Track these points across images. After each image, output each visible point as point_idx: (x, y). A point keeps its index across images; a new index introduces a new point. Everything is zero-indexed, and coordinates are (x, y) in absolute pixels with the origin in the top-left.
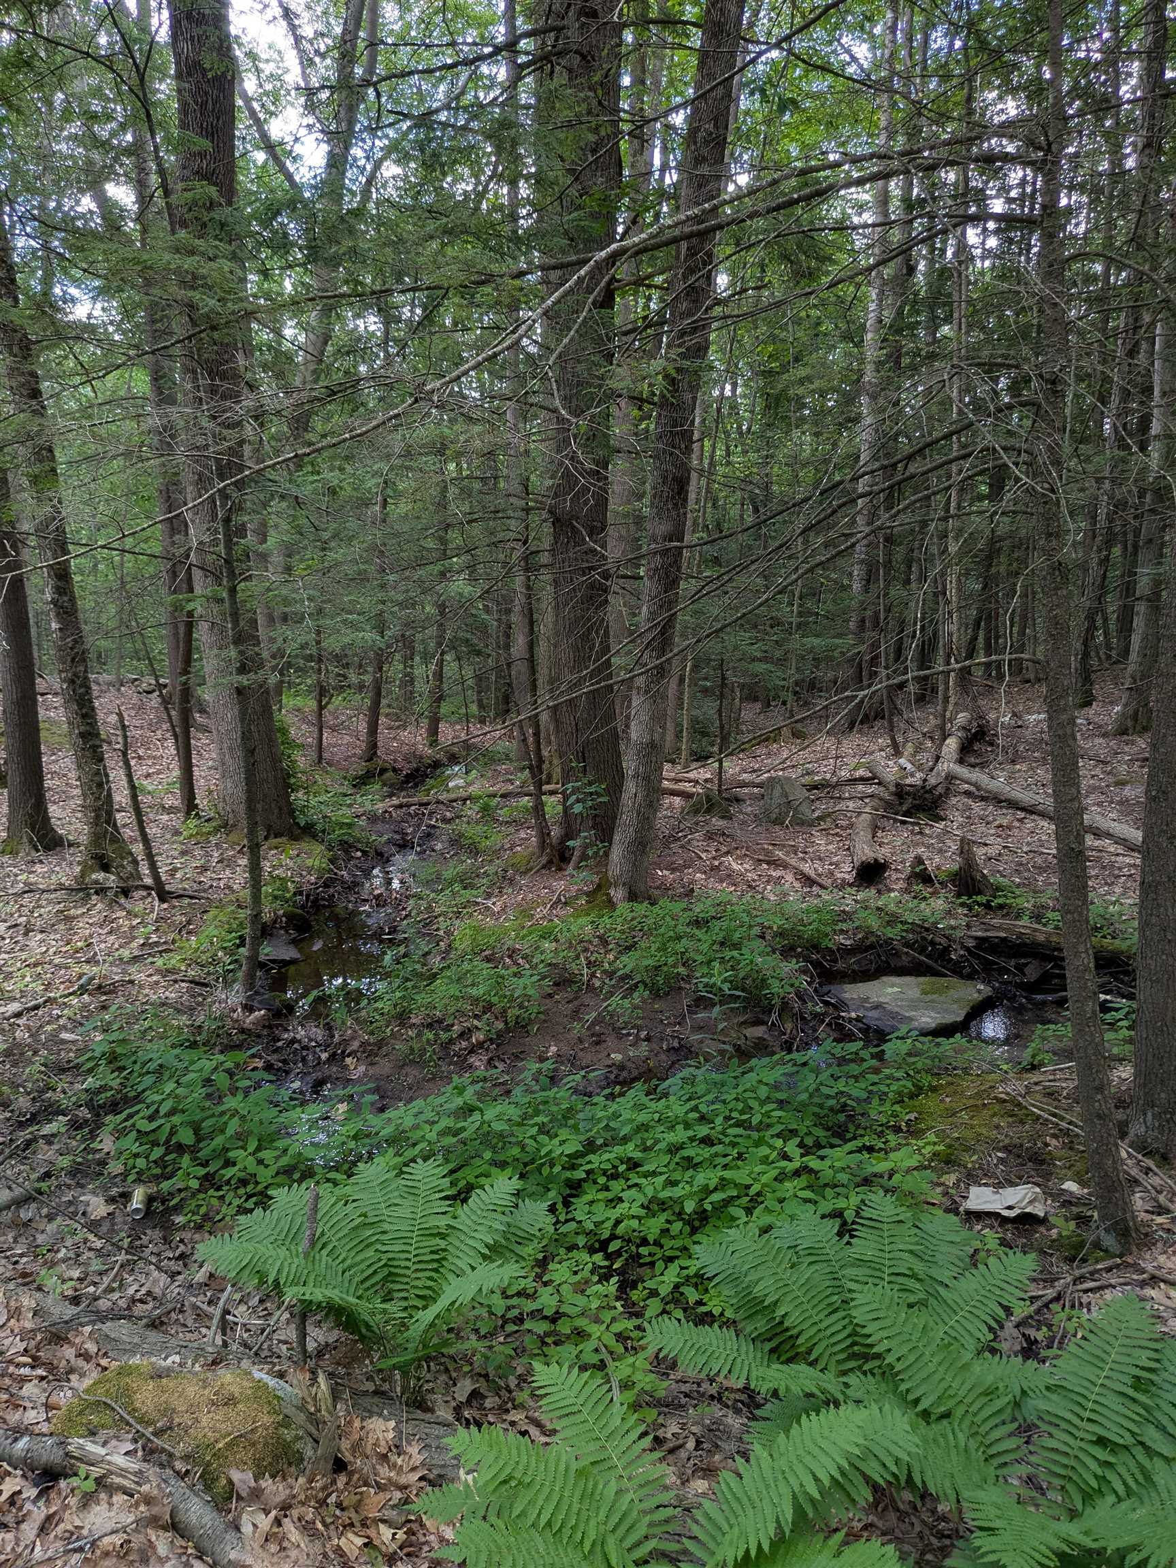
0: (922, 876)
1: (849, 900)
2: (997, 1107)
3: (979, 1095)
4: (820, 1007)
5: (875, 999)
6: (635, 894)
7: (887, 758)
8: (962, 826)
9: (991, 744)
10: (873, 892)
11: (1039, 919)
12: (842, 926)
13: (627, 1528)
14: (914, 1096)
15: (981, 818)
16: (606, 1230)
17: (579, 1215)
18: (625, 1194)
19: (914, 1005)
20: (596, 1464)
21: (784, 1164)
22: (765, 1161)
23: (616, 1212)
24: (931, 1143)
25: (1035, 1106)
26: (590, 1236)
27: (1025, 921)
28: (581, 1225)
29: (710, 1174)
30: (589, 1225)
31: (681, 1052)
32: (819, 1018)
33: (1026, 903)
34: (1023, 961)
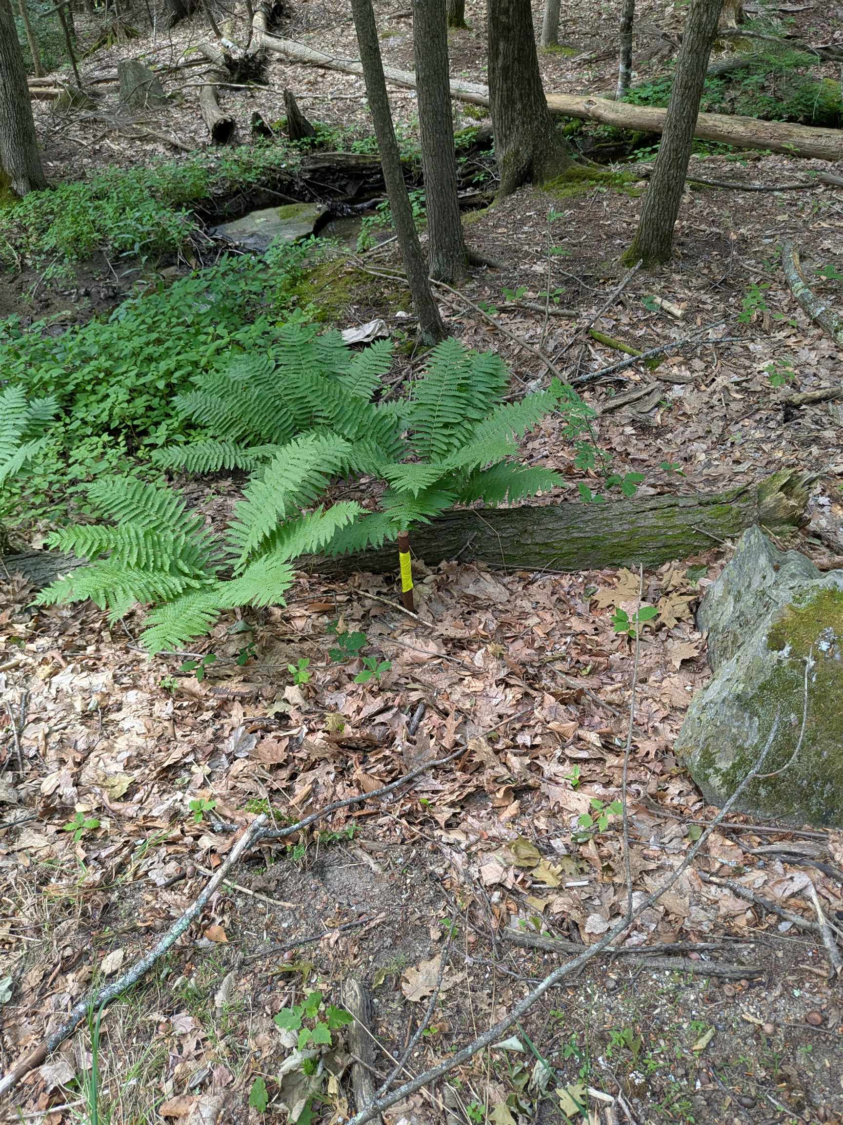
0: (261, 129)
1: (211, 159)
2: (348, 278)
3: (335, 273)
4: (212, 243)
5: (250, 230)
6: (36, 184)
7: (211, 40)
8: (281, 86)
9: (289, 17)
10: (229, 148)
11: (348, 148)
12: (213, 179)
13: (188, 554)
14: (293, 285)
15: (294, 78)
16: (104, 417)
17: (80, 415)
18: (110, 391)
19: (277, 228)
20: (155, 528)
21: (218, 342)
22: (205, 343)
23: (107, 404)
24: (311, 310)
25: (371, 270)
26: (95, 426)
27: (340, 151)
28: (84, 422)
29: (168, 361)
30: (90, 419)
31: (115, 298)
32: (214, 251)
33: (338, 139)
34: (343, 183)
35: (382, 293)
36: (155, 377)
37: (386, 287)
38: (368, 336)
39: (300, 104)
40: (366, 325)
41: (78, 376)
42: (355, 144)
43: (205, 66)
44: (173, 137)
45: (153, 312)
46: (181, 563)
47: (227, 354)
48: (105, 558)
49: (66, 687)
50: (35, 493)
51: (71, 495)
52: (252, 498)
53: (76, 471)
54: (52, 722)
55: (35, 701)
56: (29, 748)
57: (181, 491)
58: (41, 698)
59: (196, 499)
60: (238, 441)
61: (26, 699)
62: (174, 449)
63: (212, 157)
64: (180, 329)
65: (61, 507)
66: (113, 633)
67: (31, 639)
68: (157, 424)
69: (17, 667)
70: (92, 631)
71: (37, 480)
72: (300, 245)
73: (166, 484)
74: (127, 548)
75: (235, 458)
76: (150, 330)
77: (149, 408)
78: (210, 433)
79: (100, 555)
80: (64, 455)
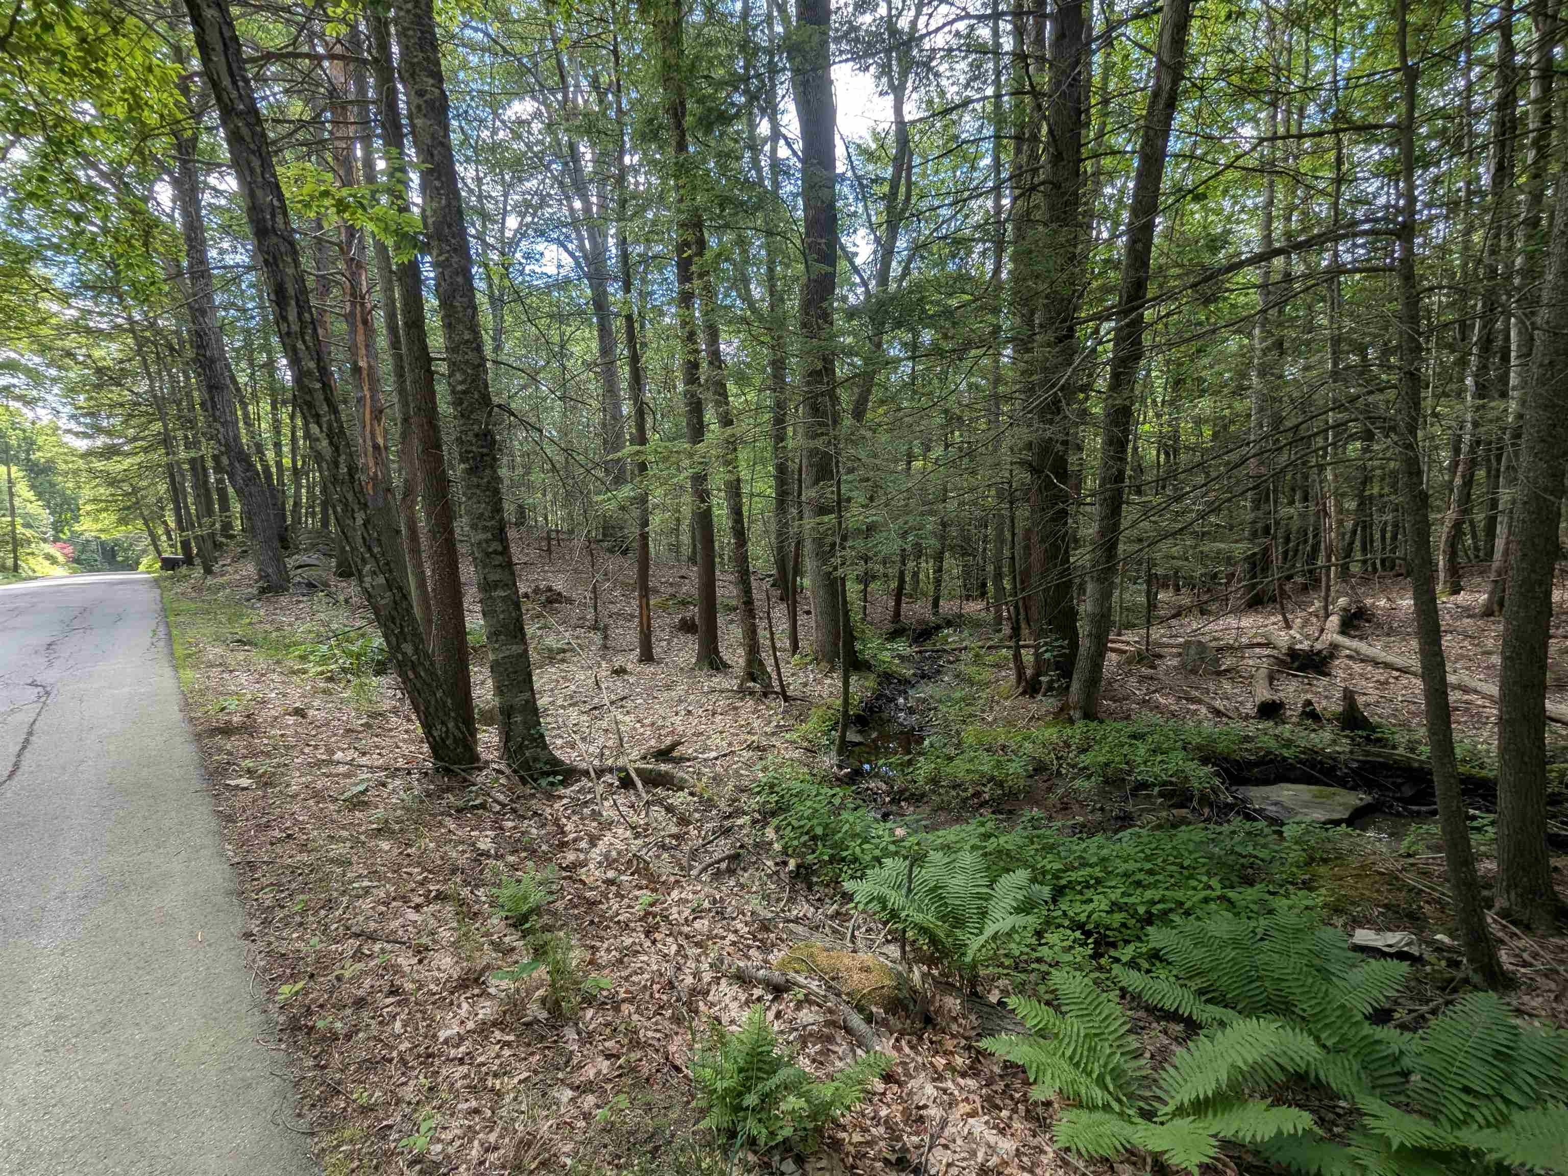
0: (1311, 714)
1: (1250, 729)
2: (1378, 878)
3: (1362, 868)
4: (1230, 800)
5: (1274, 798)
6: (1089, 715)
7: (1280, 630)
8: (1345, 680)
9: (1369, 621)
10: (1272, 723)
11: (1412, 750)
12: (1247, 746)
13: (1117, 1073)
14: (1308, 864)
15: (1361, 675)
16: (1083, 918)
17: (1064, 907)
18: (1095, 898)
19: (1306, 805)
20: (1096, 1035)
21: (1209, 892)
22: (1195, 889)
23: (1089, 908)
24: (1321, 896)
25: (1411, 879)
26: (1072, 920)
27: (1400, 751)
28: (1065, 913)
29: (1154, 892)
30: (1071, 914)
31: (1125, 820)
32: (1230, 807)
33: (1402, 738)
34: (1399, 780)
35: (1421, 908)
36: (1139, 900)
37: (1428, 902)
38: (1390, 946)
39: (1360, 700)
40: (1390, 934)
41: (1074, 875)
42: (1422, 748)
43: (1267, 652)
44: (1218, 704)
45: (1153, 846)
46: (1108, 1079)
47: (1213, 906)
48: (1044, 1038)
49: (976, 1131)
50: (1006, 955)
51: (1033, 970)
52: (1196, 1054)
53: (1044, 952)
54: (957, 1156)
55: (949, 1130)
56: (933, 1165)
57: (1129, 1013)
58: (954, 1130)
59: (1143, 1028)
60: (1201, 992)
61: (944, 1123)
62: (1134, 974)
63: (1252, 728)
64: (1173, 868)
65: (1023, 976)
66: (1028, 1111)
67: (963, 1075)
68: (1127, 942)
69: (945, 1091)
70: (1012, 1098)
71: (1013, 946)
72: (1327, 830)
73: (1118, 1000)
74: (1067, 1040)
75: (1191, 1006)
76: (1147, 859)
77: (1124, 925)
78: (1174, 972)
79: (1042, 1033)
80: (1039, 934)
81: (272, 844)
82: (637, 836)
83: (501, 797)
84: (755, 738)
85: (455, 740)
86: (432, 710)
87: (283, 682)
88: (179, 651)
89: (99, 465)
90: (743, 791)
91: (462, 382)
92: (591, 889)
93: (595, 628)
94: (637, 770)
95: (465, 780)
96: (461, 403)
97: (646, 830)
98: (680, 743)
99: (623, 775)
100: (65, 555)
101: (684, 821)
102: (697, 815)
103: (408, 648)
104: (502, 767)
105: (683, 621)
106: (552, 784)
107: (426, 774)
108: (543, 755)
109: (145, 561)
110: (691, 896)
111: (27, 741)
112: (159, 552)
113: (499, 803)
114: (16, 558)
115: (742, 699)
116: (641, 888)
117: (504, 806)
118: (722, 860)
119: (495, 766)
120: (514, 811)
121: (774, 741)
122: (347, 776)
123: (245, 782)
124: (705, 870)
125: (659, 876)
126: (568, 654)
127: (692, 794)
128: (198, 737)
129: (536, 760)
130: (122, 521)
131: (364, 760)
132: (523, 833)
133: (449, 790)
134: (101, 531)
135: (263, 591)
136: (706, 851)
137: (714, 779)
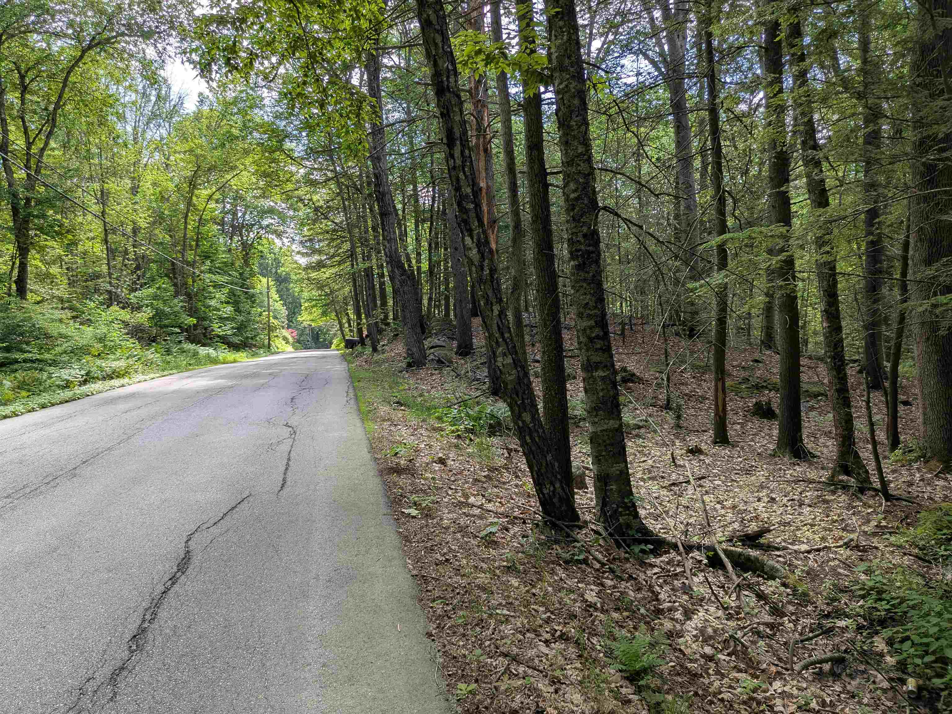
81: (437, 565)
82: (730, 617)
83: (600, 556)
84: (853, 536)
85: (561, 499)
86: (543, 470)
87: (428, 436)
88: (364, 408)
89: (313, 275)
90: (841, 591)
91: (575, 191)
92: (691, 661)
93: (667, 407)
94: (725, 551)
95: (568, 536)
96: (573, 209)
97: (738, 613)
98: (769, 531)
99: (711, 554)
100: (293, 337)
101: (777, 611)
102: (791, 608)
103: (527, 417)
104: (600, 529)
105: (758, 405)
106: (643, 551)
107: (537, 525)
108: (635, 523)
109: (335, 341)
110: (795, 692)
111: (288, 464)
112: (344, 336)
113: (599, 561)
114: (269, 339)
115: (833, 492)
116: (740, 671)
117: (603, 565)
118: (825, 661)
119: (593, 527)
120: (612, 571)
121: (875, 542)
122: (481, 517)
123: (414, 512)
124: (806, 667)
125: (759, 663)
126: (643, 431)
127: (784, 585)
128: (381, 473)
129: (629, 526)
130: (324, 314)
131: (490, 506)
132: (622, 593)
133: (557, 542)
134: (312, 320)
135: (409, 365)
136: (804, 648)
137: (808, 573)
